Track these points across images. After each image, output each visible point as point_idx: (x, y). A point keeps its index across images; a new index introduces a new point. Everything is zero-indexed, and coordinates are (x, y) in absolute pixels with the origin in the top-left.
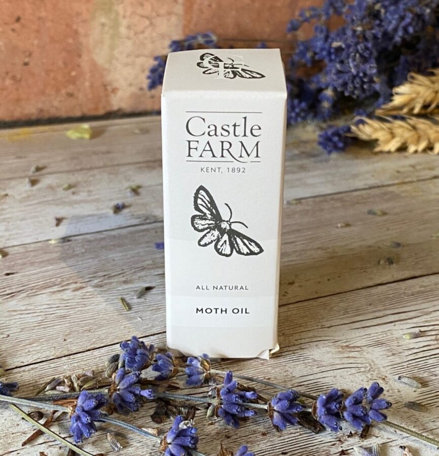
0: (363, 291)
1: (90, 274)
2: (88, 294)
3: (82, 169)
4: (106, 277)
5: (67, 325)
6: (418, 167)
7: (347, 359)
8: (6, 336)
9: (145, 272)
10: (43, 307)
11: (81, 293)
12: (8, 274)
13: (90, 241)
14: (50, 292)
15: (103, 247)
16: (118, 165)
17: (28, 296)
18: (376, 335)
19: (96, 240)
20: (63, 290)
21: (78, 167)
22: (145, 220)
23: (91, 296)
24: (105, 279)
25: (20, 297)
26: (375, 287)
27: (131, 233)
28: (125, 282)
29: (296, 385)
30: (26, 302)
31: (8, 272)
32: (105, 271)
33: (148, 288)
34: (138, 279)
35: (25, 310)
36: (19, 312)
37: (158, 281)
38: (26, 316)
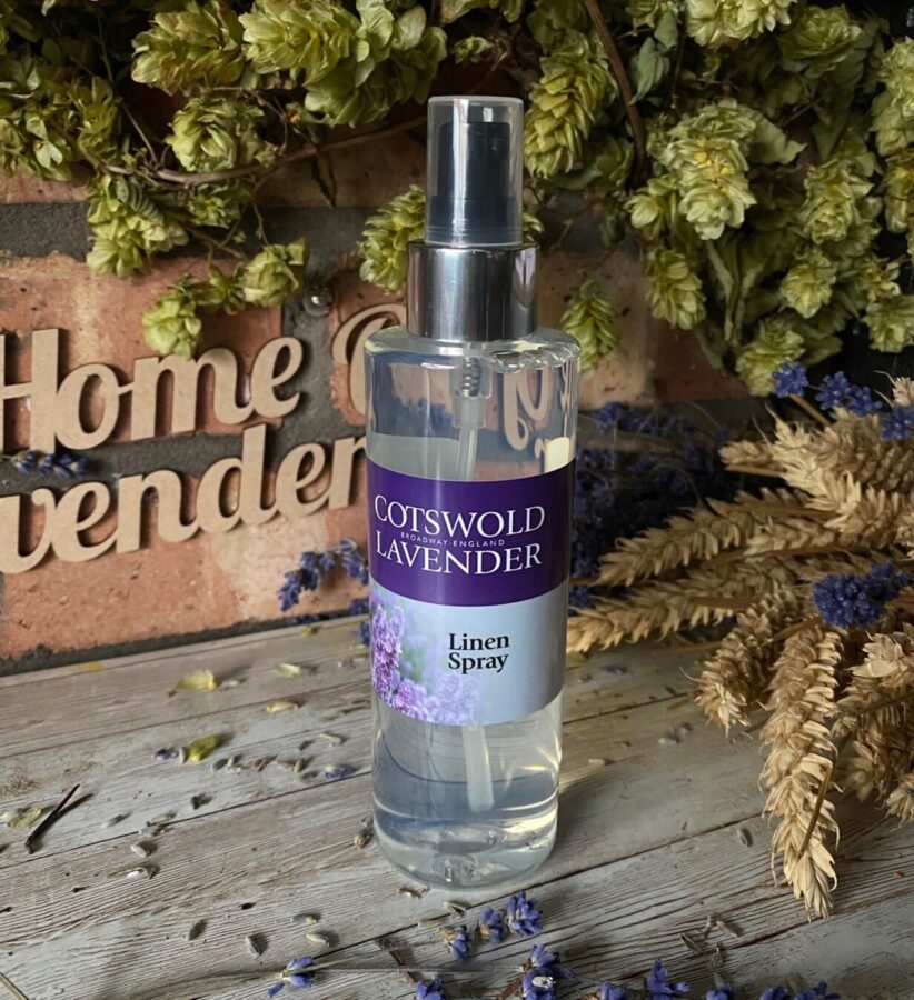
1: (179, 885)
2: (171, 918)
3: (190, 718)
4: (197, 890)
5: (138, 970)
6: (602, 693)
8: (59, 991)
9: (246, 880)
10: (111, 942)
12: (77, 890)
13: (185, 833)
14: (124, 917)
15: (199, 842)
16: (236, 708)
17: (95, 925)
19: (193, 829)
20: (141, 913)
21: (188, 715)
22: (258, 795)
23: (175, 922)
24: (195, 894)
25: (86, 927)
27: (238, 817)
28: (220, 897)
30: (92, 934)
31: (77, 886)
32: (197, 880)
33: (246, 906)
34: (236, 892)
35: (90, 948)
36: (82, 952)
37: (261, 894)
38: (89, 957)
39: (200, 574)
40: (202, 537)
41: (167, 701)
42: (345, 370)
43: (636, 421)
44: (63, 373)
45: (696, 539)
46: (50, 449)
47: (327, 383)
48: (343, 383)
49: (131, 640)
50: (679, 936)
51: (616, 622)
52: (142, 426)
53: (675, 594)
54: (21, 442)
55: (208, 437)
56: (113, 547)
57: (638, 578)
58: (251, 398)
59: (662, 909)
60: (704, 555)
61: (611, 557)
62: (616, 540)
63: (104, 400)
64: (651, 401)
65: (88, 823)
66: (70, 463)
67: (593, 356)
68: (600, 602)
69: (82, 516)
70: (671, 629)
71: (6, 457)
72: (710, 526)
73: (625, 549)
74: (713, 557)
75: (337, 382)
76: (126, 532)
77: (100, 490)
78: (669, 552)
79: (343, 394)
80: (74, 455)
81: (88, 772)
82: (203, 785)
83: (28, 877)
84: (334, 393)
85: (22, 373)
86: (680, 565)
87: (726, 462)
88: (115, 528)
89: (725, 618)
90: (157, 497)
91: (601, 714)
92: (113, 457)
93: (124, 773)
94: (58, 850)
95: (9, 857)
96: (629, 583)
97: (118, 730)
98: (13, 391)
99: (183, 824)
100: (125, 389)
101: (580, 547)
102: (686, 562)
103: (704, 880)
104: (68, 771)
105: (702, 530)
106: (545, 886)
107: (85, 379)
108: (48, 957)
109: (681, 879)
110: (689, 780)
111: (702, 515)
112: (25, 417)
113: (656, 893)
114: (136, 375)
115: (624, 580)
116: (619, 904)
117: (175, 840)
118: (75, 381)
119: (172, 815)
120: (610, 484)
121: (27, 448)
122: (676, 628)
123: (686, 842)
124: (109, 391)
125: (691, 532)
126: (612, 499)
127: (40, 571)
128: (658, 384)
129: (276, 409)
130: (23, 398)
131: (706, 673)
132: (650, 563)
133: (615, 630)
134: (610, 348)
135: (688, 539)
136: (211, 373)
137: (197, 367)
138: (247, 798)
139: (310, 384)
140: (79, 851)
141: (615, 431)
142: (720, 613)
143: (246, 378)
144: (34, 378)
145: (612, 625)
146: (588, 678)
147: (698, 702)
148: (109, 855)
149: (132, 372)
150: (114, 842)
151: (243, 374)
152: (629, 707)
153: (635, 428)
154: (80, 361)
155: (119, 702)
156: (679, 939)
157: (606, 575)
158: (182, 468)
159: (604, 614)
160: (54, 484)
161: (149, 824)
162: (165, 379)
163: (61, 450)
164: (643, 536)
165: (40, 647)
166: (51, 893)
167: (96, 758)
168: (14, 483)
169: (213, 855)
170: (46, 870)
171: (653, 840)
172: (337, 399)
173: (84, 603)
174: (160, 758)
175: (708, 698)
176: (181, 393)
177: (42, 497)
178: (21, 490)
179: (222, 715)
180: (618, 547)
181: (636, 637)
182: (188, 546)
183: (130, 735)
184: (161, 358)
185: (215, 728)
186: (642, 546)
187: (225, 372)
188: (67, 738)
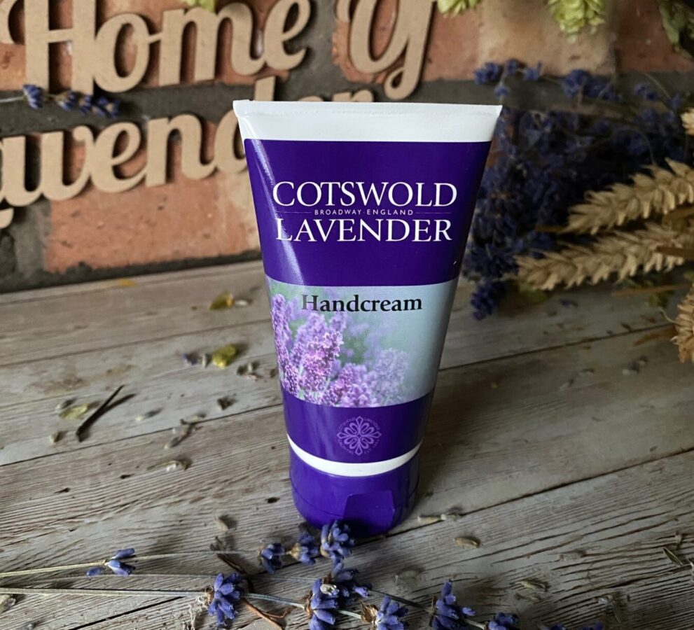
0: (508, 504)
1: (211, 478)
2: (207, 507)
3: (213, 329)
4: (227, 483)
6: (567, 326)
9: (270, 476)
10: (157, 526)
11: (200, 506)
12: (123, 477)
13: (213, 431)
14: (166, 504)
15: (227, 439)
16: (252, 323)
17: (143, 509)
18: (521, 570)
19: (220, 428)
20: (180, 501)
21: (210, 327)
22: (274, 400)
23: (210, 511)
24: (226, 486)
25: (134, 510)
26: (521, 500)
27: (260, 419)
28: (248, 491)
30: (139, 518)
31: (125, 473)
32: (227, 474)
33: (272, 501)
34: (262, 486)
35: (138, 529)
36: (130, 533)
37: (284, 490)
38: (138, 538)
39: (216, 208)
40: (218, 176)
41: (192, 314)
42: (346, 28)
43: (596, 88)
44: (100, 20)
45: (657, 195)
46: (89, 91)
47: (329, 40)
48: (343, 40)
49: (158, 261)
50: (661, 549)
51: (580, 267)
52: (168, 73)
53: (634, 243)
54: (64, 83)
55: (224, 86)
56: (143, 181)
57: (603, 227)
58: (263, 51)
59: (643, 524)
60: (661, 209)
61: (581, 208)
62: (586, 193)
63: (136, 47)
64: (611, 70)
65: (129, 418)
66: (105, 104)
67: (580, 20)
68: (566, 248)
69: (117, 151)
70: (629, 272)
71: (52, 96)
72: (670, 183)
73: (595, 201)
74: (671, 212)
75: (339, 38)
76: (154, 169)
77: (131, 129)
78: (633, 205)
79: (342, 51)
80: (110, 97)
81: (128, 373)
82: (227, 389)
83: (82, 463)
84: (335, 50)
85: (64, 19)
86: (640, 218)
87: (686, 126)
88: (144, 164)
89: (676, 267)
90: (180, 138)
91: (568, 345)
92: (142, 101)
93: (158, 376)
94: (105, 441)
95: (65, 444)
96: (594, 231)
97: (151, 338)
98: (56, 36)
99: (212, 423)
100: (154, 38)
101: (557, 197)
102: (646, 215)
103: (677, 499)
104: (110, 371)
105: (662, 187)
106: (536, 497)
107: (118, 27)
108: (104, 535)
109: (657, 497)
110: (652, 407)
111: (662, 174)
112: (66, 61)
113: (635, 508)
114: (165, 25)
115: (590, 229)
116: (604, 517)
117: (205, 437)
118: (111, 29)
119: (203, 415)
120: (582, 143)
121: (67, 89)
122: (632, 273)
123: (656, 463)
124: (140, 39)
125: (653, 189)
126: (584, 155)
127: (81, 199)
128: (617, 55)
129: (285, 62)
130: (64, 43)
131: (682, 316)
132: (614, 215)
133: (579, 272)
134: (596, 13)
135: (650, 195)
136: (229, 26)
137: (216, 20)
138: (265, 402)
139: (315, 40)
140: (124, 443)
141: (580, 96)
142: (671, 260)
143: (259, 32)
144: (76, 24)
145: (575, 268)
146: (553, 314)
147: (675, 341)
148: (149, 447)
149: (161, 23)
150: (154, 437)
151: (257, 27)
152: (592, 340)
153: (596, 95)
154: (115, 10)
155: (150, 314)
156: (662, 552)
157: (575, 224)
158: (201, 114)
159: (570, 258)
160: (92, 122)
161: (183, 422)
162: (189, 29)
163: (99, 92)
164: (610, 190)
165: (82, 264)
166: (102, 478)
167: (134, 362)
168: (57, 120)
169: (239, 452)
170: (96, 458)
171: (627, 459)
172: (337, 56)
173: (118, 228)
174: (187, 365)
175: (684, 338)
176: (203, 44)
177: (81, 133)
178: (64, 127)
179: (239, 328)
180: (588, 199)
181: (596, 280)
182: (207, 183)
183: (160, 342)
184: (186, 10)
185: (233, 338)
186: (609, 199)
187: (241, 26)
188: (106, 343)
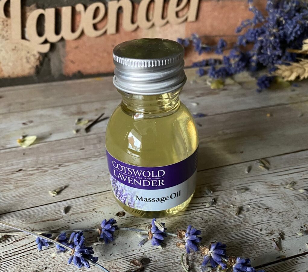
7: (272, 192)
18: (286, 179)
29: (247, 204)
40: (139, 30)
49: (112, 72)
56: (106, 32)
69: (95, 17)
76: (111, 26)
77: (102, 6)
81: (104, 110)
83: (89, 140)
88: (107, 24)
90: (122, 11)
94: (98, 133)
95: (80, 133)
104: (96, 109)
108: (101, 164)
127: (79, 40)
157: (306, 48)
160: (85, 2)
165: (79, 72)
166: (98, 145)
167: (106, 106)
170: (94, 139)
173: (95, 55)
177: (79, 7)
178: (72, 4)
